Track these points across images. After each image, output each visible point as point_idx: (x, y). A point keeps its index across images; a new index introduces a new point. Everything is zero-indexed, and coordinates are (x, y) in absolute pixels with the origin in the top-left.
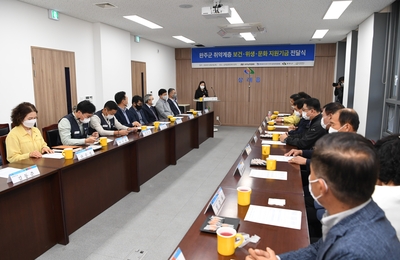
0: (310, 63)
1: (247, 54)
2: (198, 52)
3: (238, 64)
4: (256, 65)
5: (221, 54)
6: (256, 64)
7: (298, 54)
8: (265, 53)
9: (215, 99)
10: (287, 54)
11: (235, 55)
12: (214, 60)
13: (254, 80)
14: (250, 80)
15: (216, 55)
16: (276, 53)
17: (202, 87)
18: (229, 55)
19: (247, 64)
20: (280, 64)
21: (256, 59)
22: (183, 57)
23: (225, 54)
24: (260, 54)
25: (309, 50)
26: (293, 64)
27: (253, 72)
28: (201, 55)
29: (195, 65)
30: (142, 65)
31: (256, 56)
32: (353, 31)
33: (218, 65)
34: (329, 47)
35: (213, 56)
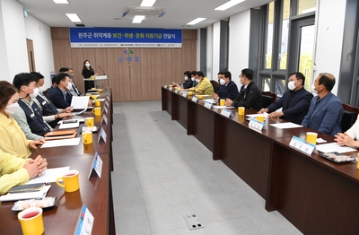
0: (179, 45)
1: (126, 35)
2: (77, 32)
3: (118, 45)
4: (134, 46)
5: (101, 35)
6: (134, 45)
7: (169, 37)
8: (142, 36)
9: (105, 77)
10: (160, 37)
11: (115, 36)
12: (94, 40)
13: (133, 59)
14: (130, 59)
15: (96, 35)
16: (152, 36)
18: (109, 35)
19: (126, 45)
20: (155, 45)
21: (134, 40)
22: (61, 35)
23: (105, 35)
24: (138, 35)
25: (177, 34)
26: (166, 45)
27: (132, 52)
28: (80, 35)
29: (74, 45)
30: (29, 42)
31: (134, 37)
32: (221, 21)
33: (99, 45)
34: (192, 32)
35: (92, 36)
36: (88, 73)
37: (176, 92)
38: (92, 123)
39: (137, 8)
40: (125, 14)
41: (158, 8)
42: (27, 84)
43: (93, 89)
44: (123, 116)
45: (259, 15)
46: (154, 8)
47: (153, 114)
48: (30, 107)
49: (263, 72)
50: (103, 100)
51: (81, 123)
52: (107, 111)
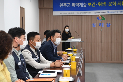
1: (100, 4)
3: (92, 13)
4: (107, 13)
5: (78, 5)
6: (106, 12)
8: (114, 4)
9: (79, 40)
11: (90, 5)
12: (72, 9)
13: (105, 25)
14: (102, 25)
15: (73, 5)
17: (67, 30)
18: (85, 5)
19: (99, 13)
23: (81, 4)
24: (110, 4)
28: (61, 5)
29: (56, 13)
30: (22, 10)
31: (107, 6)
33: (75, 13)
35: (71, 6)
38: (69, 74)
42: (19, 37)
43: (69, 49)
48: (18, 56)
50: (78, 57)
51: (58, 73)
52: (81, 66)
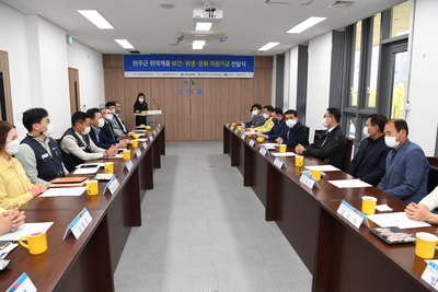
0: (249, 75)
1: (187, 63)
2: (131, 60)
3: (178, 74)
4: (197, 76)
5: (158, 63)
6: (196, 74)
7: (239, 66)
8: (206, 63)
9: (159, 112)
10: (228, 65)
11: (174, 64)
12: (150, 69)
13: (195, 91)
14: (191, 91)
15: (152, 63)
16: (217, 64)
17: (141, 100)
18: (168, 63)
19: (187, 74)
20: (221, 75)
21: (197, 69)
22: (112, 63)
23: (163, 62)
24: (201, 63)
25: (249, 62)
26: (235, 75)
27: (193, 83)
28: (135, 63)
29: (128, 74)
31: (197, 66)
32: (300, 46)
33: (155, 74)
34: (267, 59)
35: (149, 64)
36: (140, 107)
37: (236, 132)
38: (112, 170)
39: (192, 32)
40: (180, 39)
41: (218, 32)
42: (39, 122)
44: (175, 160)
45: (343, 38)
46: (212, 32)
47: (211, 158)
49: (347, 110)
50: (145, 140)
51: (101, 168)
